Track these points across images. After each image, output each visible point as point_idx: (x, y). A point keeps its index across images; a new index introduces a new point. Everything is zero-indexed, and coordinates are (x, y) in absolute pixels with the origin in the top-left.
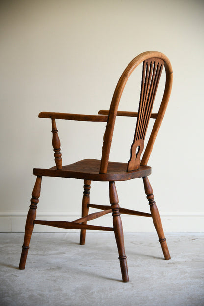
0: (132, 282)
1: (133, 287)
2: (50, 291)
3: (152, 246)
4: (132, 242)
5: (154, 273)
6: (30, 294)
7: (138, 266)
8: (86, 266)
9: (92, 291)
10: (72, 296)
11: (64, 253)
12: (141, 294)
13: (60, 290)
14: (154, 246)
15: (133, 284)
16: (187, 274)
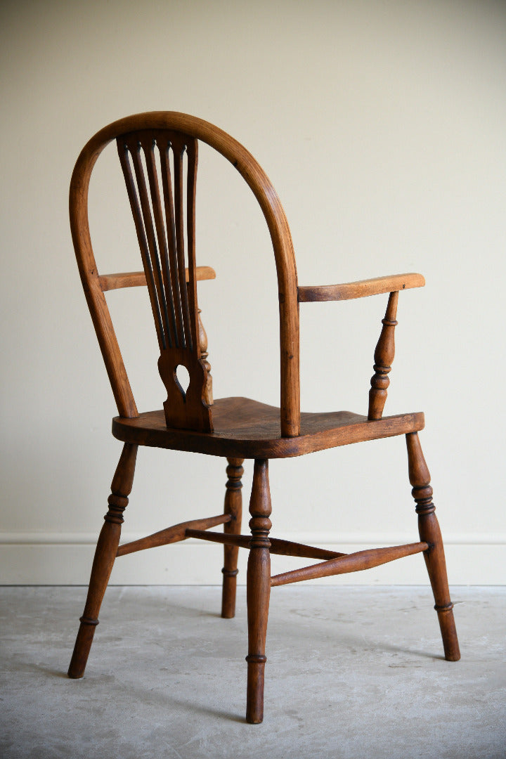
0: (299, 715)
1: (301, 727)
2: (87, 739)
3: (344, 622)
4: (293, 611)
5: (355, 691)
6: (36, 746)
7: (312, 672)
8: (177, 672)
9: (196, 737)
10: (145, 751)
11: (120, 639)
12: (325, 744)
13: (112, 734)
14: (351, 622)
15: (300, 719)
16: (440, 693)
